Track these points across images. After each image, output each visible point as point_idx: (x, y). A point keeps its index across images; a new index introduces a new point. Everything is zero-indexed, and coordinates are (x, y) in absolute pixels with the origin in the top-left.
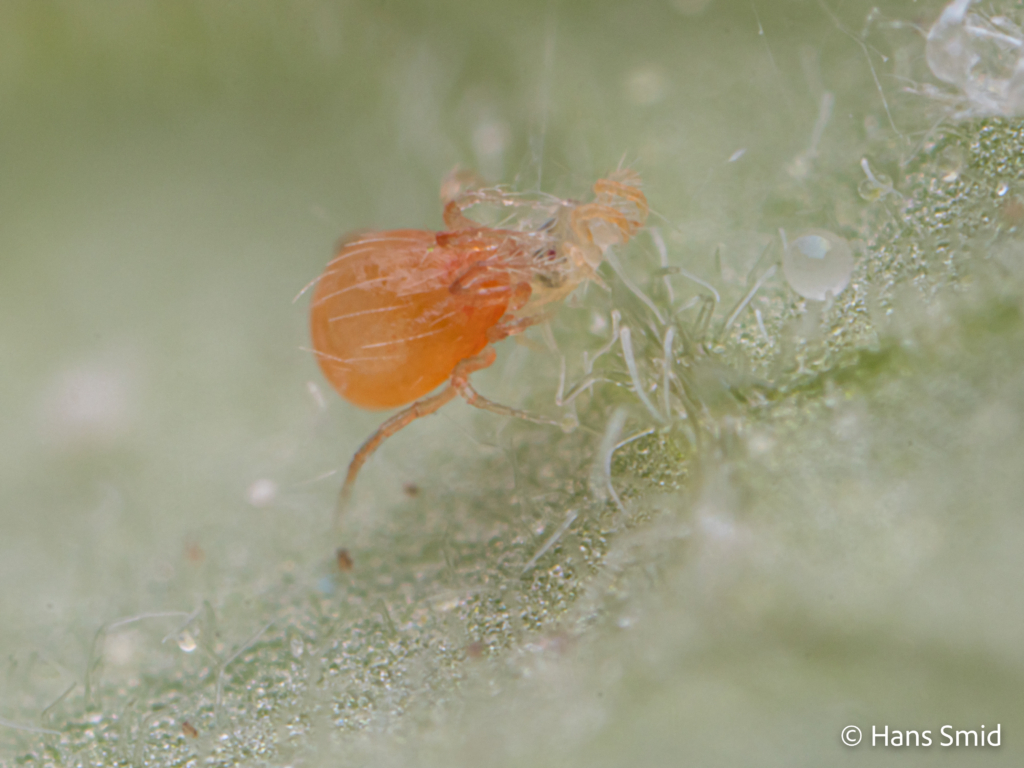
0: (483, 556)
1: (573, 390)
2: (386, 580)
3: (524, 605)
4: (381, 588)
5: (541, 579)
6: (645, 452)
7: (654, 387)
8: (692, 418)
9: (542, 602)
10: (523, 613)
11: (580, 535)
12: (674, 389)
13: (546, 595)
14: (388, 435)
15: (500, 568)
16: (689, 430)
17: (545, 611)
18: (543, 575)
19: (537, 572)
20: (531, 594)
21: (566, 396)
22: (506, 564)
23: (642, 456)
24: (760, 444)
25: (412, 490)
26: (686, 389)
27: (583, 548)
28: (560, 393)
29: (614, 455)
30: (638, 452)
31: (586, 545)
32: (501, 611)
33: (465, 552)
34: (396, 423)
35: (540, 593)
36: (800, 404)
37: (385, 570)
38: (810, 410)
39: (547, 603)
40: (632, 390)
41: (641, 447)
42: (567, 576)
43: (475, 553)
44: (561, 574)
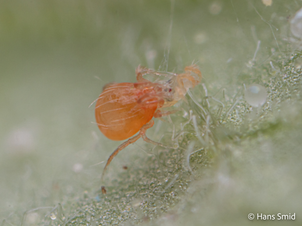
0: (148, 189)
1: (177, 136)
2: (118, 197)
3: (161, 205)
4: (116, 199)
5: (167, 196)
6: (200, 155)
7: (203, 134)
8: (216, 145)
9: (167, 204)
10: (161, 207)
11: (179, 182)
12: (210, 135)
13: (168, 201)
14: (121, 150)
15: (154, 193)
16: (214, 148)
17: (168, 207)
18: (167, 195)
19: (166, 194)
20: (164, 201)
21: (175, 138)
22: (156, 191)
23: (199, 157)
24: (237, 153)
25: (126, 168)
26: (214, 135)
27: (180, 186)
28: (173, 137)
29: (190, 156)
30: (198, 156)
31: (181, 185)
32: (154, 206)
33: (143, 187)
34: (124, 146)
35: (167, 201)
36: (250, 140)
37: (117, 193)
38: (253, 142)
39: (169, 204)
40: (196, 135)
41: (199, 154)
42: (175, 195)
43: (146, 188)
44: (173, 195)
